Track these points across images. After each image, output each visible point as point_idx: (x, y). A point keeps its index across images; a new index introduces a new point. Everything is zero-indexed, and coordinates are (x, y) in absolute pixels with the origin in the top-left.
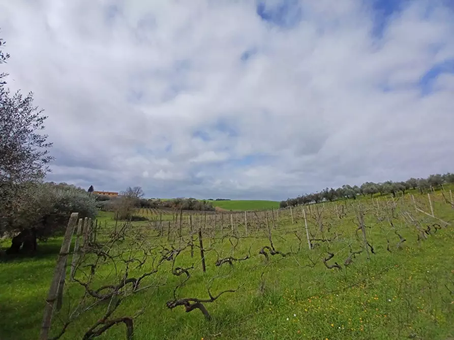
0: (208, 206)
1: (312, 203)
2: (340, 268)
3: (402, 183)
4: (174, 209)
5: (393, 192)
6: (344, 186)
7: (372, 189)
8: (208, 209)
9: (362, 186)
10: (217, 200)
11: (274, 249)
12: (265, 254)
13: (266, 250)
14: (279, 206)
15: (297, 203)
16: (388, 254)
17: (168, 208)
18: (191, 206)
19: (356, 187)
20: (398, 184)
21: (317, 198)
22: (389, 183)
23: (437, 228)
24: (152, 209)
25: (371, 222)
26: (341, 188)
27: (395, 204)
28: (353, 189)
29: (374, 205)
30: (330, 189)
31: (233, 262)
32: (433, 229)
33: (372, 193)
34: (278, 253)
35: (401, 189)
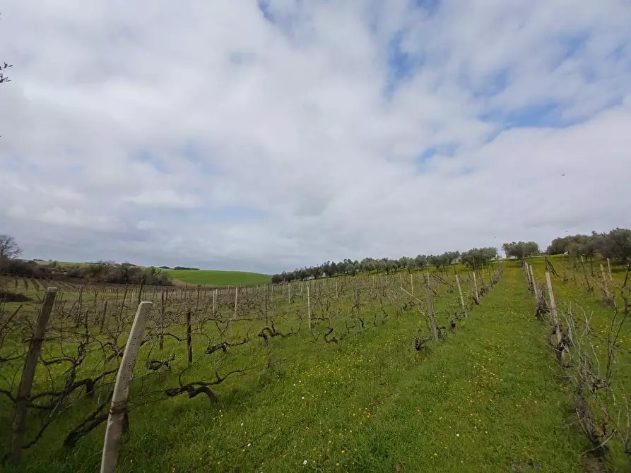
0: (159, 277)
1: (310, 278)
2: (336, 342)
3: (396, 262)
4: (88, 280)
5: (387, 270)
6: (345, 260)
7: (370, 265)
8: (160, 283)
9: (362, 262)
10: (176, 269)
11: (274, 330)
12: (265, 337)
13: (265, 332)
14: (270, 281)
15: (293, 278)
16: (374, 328)
17: (75, 279)
18: (126, 277)
19: (356, 262)
20: (391, 261)
21: (316, 273)
22: (385, 260)
23: (413, 305)
24: (36, 280)
25: (365, 300)
26: (343, 262)
27: (387, 282)
28: (354, 265)
29: (371, 283)
30: (330, 263)
31: (228, 348)
32: (409, 306)
33: (370, 270)
34: (278, 334)
35: (394, 267)
